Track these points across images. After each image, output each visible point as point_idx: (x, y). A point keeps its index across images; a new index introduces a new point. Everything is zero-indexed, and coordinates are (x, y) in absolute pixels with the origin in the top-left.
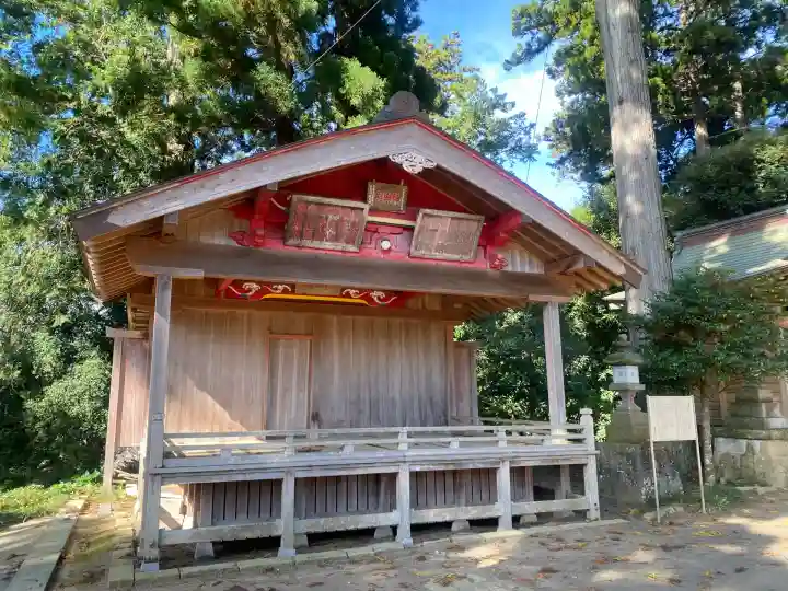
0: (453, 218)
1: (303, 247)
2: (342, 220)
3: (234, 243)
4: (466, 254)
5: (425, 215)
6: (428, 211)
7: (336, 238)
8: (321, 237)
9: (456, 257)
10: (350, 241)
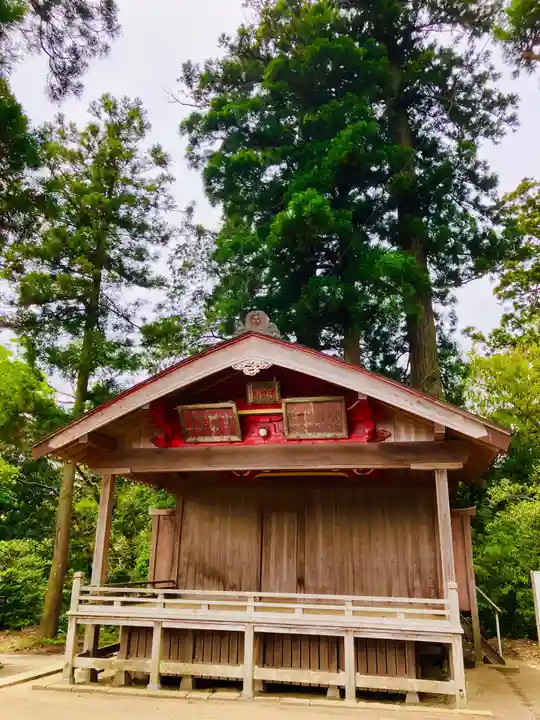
0: (314, 402)
1: (198, 443)
2: (220, 419)
3: (153, 446)
4: (340, 431)
5: (287, 403)
6: (288, 400)
7: (221, 433)
8: (209, 434)
9: (329, 435)
10: (233, 433)
